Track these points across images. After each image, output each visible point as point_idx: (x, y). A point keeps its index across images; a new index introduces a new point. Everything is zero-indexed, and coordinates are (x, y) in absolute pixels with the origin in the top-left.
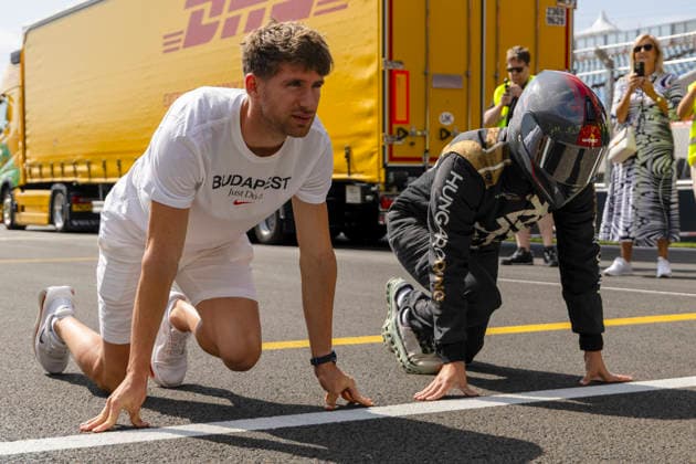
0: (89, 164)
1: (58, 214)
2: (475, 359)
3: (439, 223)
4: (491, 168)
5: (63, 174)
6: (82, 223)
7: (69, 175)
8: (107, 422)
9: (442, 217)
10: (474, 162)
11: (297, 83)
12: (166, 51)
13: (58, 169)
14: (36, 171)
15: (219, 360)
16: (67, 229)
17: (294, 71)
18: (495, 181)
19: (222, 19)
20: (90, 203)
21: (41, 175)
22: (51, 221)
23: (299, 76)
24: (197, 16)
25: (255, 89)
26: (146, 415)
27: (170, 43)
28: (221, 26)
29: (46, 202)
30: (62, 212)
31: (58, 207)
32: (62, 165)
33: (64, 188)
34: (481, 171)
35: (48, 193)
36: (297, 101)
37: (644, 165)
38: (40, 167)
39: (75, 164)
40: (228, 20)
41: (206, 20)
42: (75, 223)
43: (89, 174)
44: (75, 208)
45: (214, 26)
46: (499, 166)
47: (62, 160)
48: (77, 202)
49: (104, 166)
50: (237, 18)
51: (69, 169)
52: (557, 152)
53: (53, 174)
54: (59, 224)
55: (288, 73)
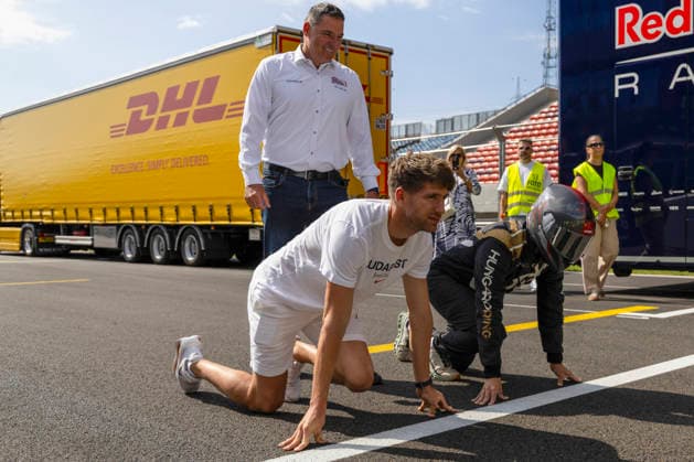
0: (52, 210)
1: (27, 244)
2: (470, 367)
3: (485, 284)
4: (516, 247)
5: (31, 217)
6: (46, 250)
7: (37, 217)
8: (303, 443)
9: (487, 281)
10: (507, 243)
11: (434, 196)
12: (112, 137)
13: (27, 213)
14: (9, 214)
15: (345, 389)
16: (35, 254)
17: (433, 188)
18: (518, 256)
19: (156, 117)
20: (53, 237)
21: (13, 217)
22: (22, 248)
23: (436, 191)
24: (136, 115)
25: (402, 199)
26: (325, 436)
27: (116, 131)
28: (155, 123)
29: (18, 235)
30: (31, 242)
31: (27, 239)
32: (31, 211)
33: (32, 226)
34: (511, 250)
35: (19, 229)
36: (434, 209)
37: (460, 221)
38: (13, 212)
39: (41, 210)
40: (161, 118)
41: (144, 117)
42: (41, 250)
43: (52, 217)
44: (41, 240)
45: (150, 122)
46: (521, 245)
47: (30, 207)
48: (43, 236)
49: (65, 212)
50: (168, 118)
51: (37, 213)
52: (565, 237)
53: (23, 217)
54: (29, 251)
55: (430, 189)
